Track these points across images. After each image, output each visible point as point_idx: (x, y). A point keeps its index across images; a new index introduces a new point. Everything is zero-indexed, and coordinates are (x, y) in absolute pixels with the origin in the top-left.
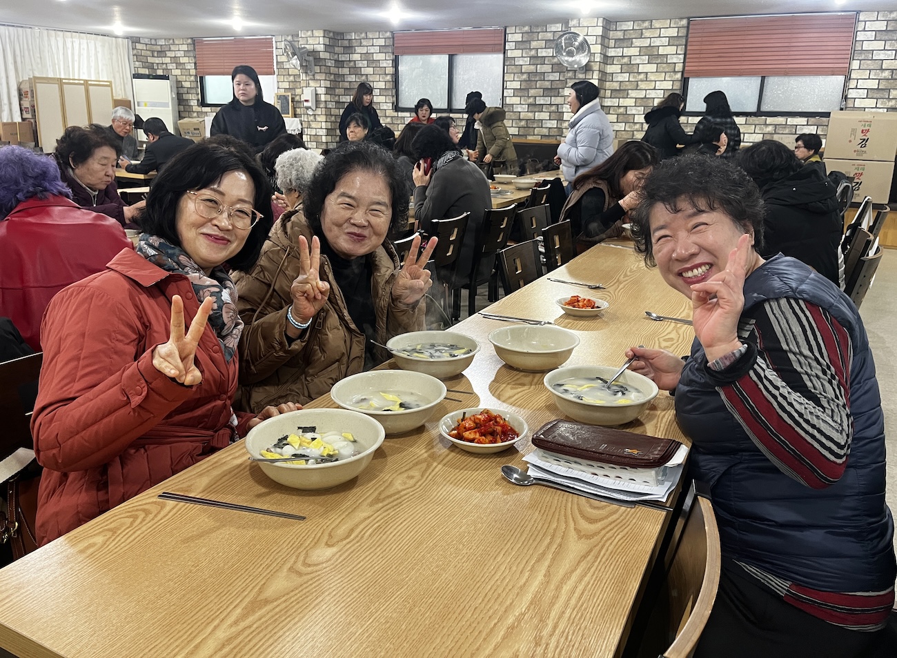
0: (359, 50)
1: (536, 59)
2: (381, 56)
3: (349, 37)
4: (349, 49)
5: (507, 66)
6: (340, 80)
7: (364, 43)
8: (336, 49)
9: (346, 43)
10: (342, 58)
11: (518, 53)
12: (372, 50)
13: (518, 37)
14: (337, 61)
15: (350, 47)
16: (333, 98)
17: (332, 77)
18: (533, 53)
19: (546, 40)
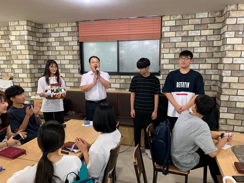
0: (53, 35)
1: (187, 38)
2: (70, 39)
3: (46, 27)
4: (46, 34)
5: (164, 43)
6: (41, 54)
7: (57, 30)
8: (38, 35)
9: (44, 31)
10: (42, 40)
11: (172, 34)
12: (62, 34)
13: (173, 23)
14: (38, 42)
15: (47, 33)
16: (36, 67)
17: (35, 53)
18: (184, 34)
19: (195, 25)
